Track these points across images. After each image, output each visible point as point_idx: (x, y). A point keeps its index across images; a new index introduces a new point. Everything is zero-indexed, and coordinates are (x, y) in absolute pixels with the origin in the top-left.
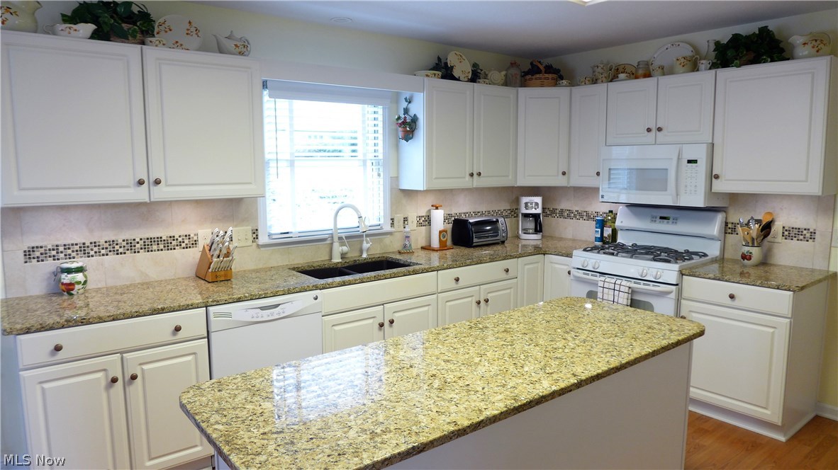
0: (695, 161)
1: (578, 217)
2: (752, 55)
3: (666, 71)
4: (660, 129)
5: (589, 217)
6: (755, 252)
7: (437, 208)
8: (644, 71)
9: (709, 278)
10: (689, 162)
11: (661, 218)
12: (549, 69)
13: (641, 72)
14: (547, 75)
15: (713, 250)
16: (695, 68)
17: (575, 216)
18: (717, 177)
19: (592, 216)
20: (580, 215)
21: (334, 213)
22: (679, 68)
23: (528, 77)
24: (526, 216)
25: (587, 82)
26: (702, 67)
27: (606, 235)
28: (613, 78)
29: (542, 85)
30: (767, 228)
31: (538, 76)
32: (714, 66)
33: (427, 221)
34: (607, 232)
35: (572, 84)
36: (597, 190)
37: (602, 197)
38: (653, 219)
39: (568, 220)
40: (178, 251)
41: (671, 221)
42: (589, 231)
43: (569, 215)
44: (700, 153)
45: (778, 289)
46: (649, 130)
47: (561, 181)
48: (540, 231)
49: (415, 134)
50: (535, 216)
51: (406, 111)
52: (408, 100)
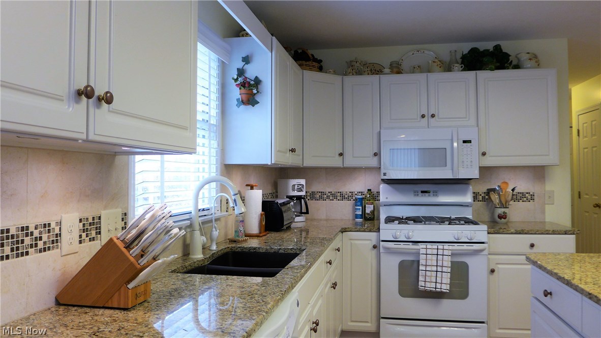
0: (470, 142)
1: (331, 198)
2: (496, 64)
4: (433, 116)
5: (343, 197)
7: (252, 188)
9: (512, 233)
10: (464, 142)
11: (422, 192)
12: (314, 59)
13: (396, 69)
14: (314, 63)
16: (449, 69)
17: (328, 197)
18: (485, 154)
19: (346, 196)
20: (333, 196)
24: (292, 199)
25: (354, 73)
26: (456, 69)
27: (367, 211)
31: (307, 63)
34: (370, 208)
37: (385, 174)
38: (416, 194)
39: (321, 202)
41: (431, 194)
43: (322, 196)
44: (472, 135)
45: (566, 234)
46: (423, 116)
47: (337, 162)
48: (307, 212)
49: (257, 98)
50: (299, 198)
51: (241, 72)
52: (247, 60)
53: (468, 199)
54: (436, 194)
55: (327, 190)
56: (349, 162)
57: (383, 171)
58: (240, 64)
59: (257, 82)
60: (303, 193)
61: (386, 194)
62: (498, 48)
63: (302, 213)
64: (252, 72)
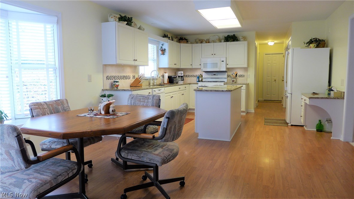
1: (191, 77)
2: (232, 40)
3: (214, 42)
4: (215, 54)
5: (194, 76)
6: (235, 79)
7: (166, 73)
8: (208, 41)
10: (222, 61)
11: (214, 75)
12: (185, 39)
13: (207, 41)
14: (185, 41)
15: (226, 80)
16: (221, 42)
18: (227, 64)
19: (196, 76)
21: (151, 73)
22: (217, 41)
23: (180, 41)
24: (179, 76)
25: (195, 43)
26: (222, 41)
27: (200, 80)
28: (202, 42)
29: (184, 43)
30: (236, 75)
31: (183, 41)
32: (225, 41)
33: (163, 76)
34: (200, 79)
35: (191, 43)
36: (200, 69)
37: (202, 70)
38: (212, 75)
39: (189, 78)
40: (128, 80)
42: (195, 80)
43: (189, 76)
44: (224, 59)
46: (212, 54)
47: (190, 67)
48: (183, 80)
49: (165, 53)
50: (182, 76)
51: (161, 47)
52: (162, 45)
53: (226, 76)
54: (217, 75)
55: (190, 74)
56: (194, 67)
57: (202, 69)
58: (161, 46)
59: (165, 50)
60: (183, 75)
61: (205, 75)
62: (234, 35)
63: (182, 80)
64: (164, 47)
